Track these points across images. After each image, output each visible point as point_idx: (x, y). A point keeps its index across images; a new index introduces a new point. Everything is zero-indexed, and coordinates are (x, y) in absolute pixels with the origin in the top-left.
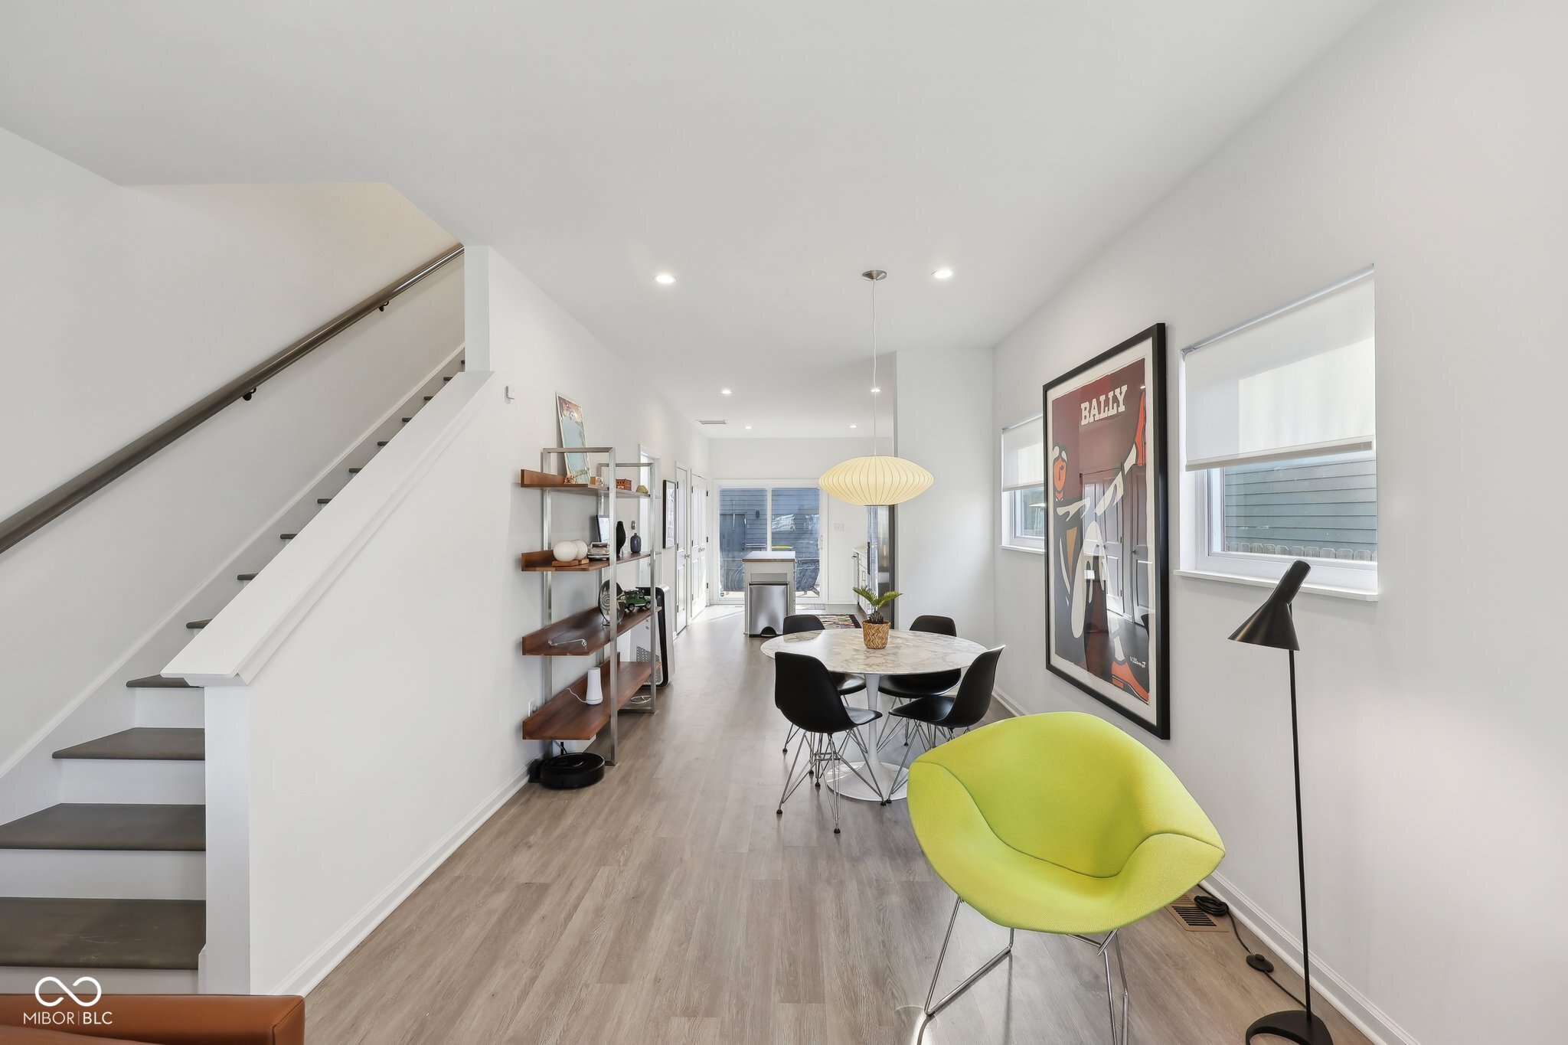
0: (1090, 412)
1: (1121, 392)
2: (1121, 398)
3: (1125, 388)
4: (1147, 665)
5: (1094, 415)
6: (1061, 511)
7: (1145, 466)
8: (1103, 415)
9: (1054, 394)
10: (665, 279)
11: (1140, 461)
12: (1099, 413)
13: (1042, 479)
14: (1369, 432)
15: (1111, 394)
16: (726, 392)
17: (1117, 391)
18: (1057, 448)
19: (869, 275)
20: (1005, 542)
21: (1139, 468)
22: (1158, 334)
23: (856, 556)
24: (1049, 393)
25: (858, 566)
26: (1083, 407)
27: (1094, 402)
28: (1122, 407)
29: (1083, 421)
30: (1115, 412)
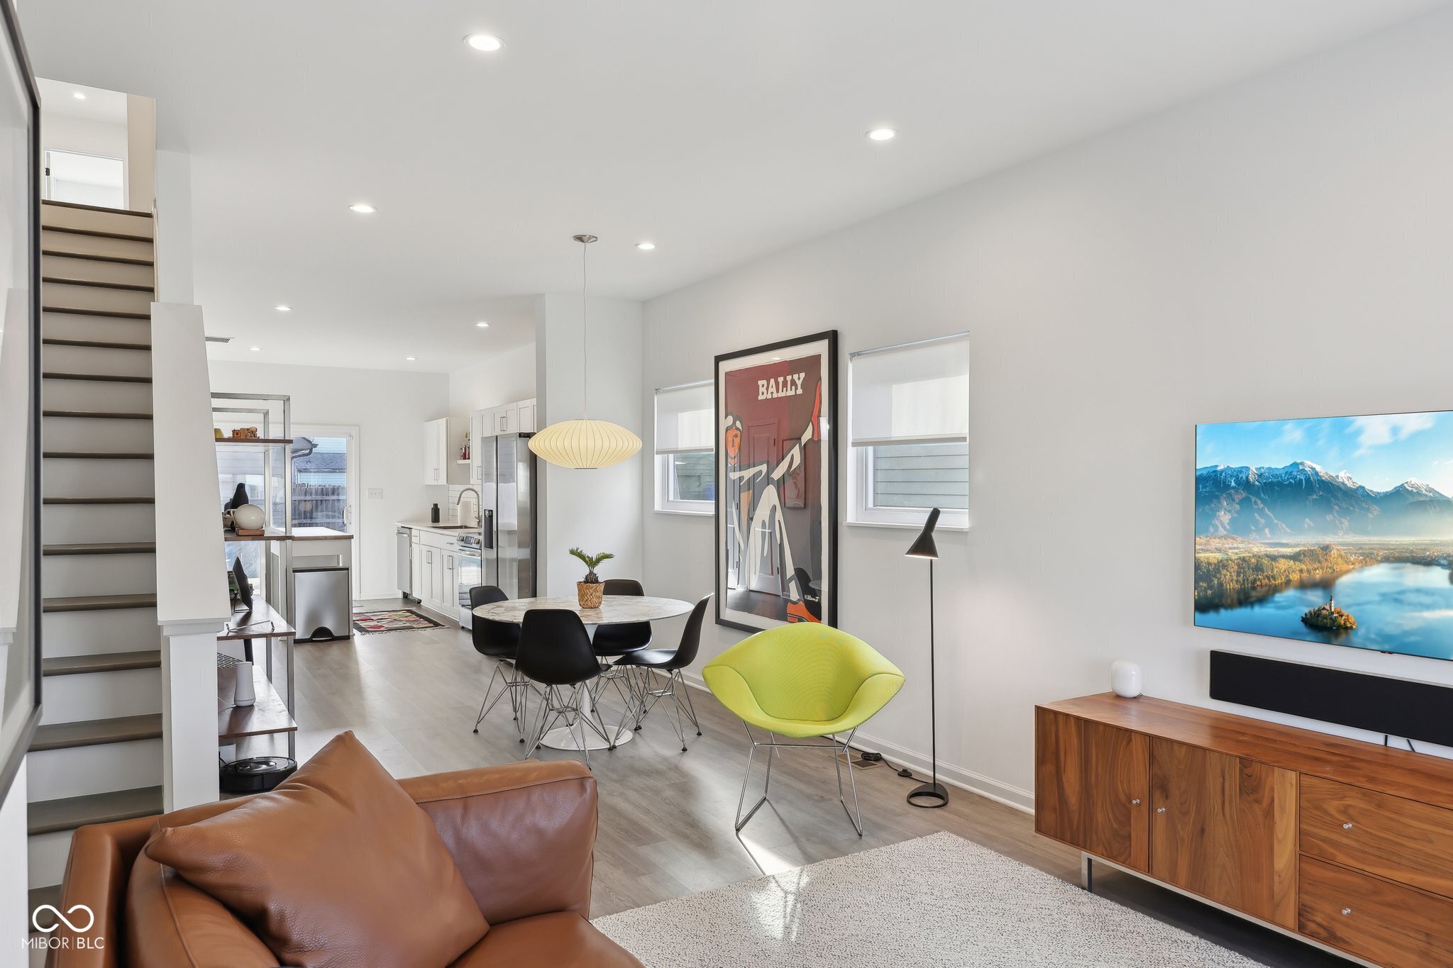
0: (767, 389)
1: (800, 378)
2: (799, 383)
3: (802, 375)
4: (820, 599)
5: (772, 393)
6: (734, 476)
7: (820, 441)
8: (781, 394)
9: (726, 366)
10: (363, 209)
11: (816, 435)
12: (778, 391)
13: (712, 444)
14: (965, 431)
15: (789, 378)
17: (796, 376)
18: (730, 418)
19: (580, 238)
20: (658, 507)
21: (815, 441)
22: (833, 338)
23: (405, 531)
24: (721, 364)
25: (411, 546)
26: (760, 383)
27: (772, 381)
28: (800, 391)
29: (761, 397)
30: (793, 393)
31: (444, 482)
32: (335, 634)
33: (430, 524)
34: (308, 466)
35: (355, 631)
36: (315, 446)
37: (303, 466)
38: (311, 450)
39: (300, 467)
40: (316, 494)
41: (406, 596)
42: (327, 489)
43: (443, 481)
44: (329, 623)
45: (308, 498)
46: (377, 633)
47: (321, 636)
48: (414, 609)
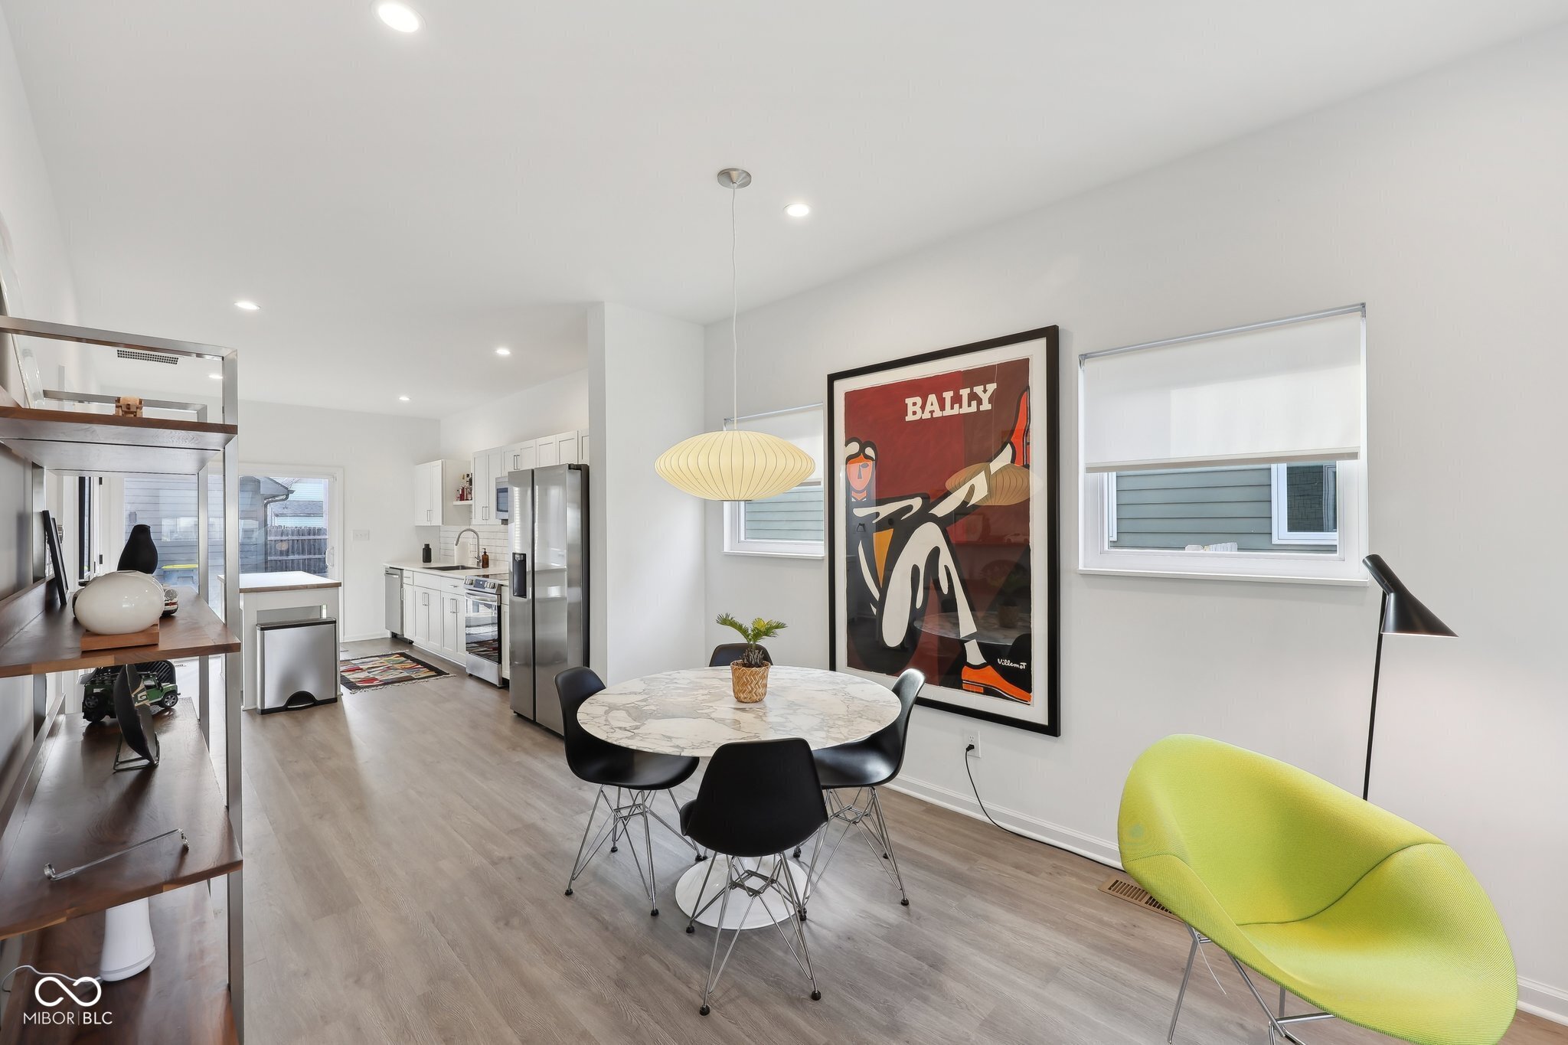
2: (985, 398)
4: (1029, 666)
6: (862, 512)
7: (1027, 467)
8: (948, 412)
11: (1020, 459)
12: (942, 408)
14: (1354, 444)
16: (247, 305)
17: (979, 390)
18: (855, 446)
19: (726, 175)
20: (726, 549)
21: (1019, 467)
22: (1051, 335)
23: (394, 573)
24: (837, 384)
25: (402, 586)
26: (909, 401)
27: (932, 398)
28: (986, 406)
29: (910, 418)
30: (973, 408)
31: (439, 523)
32: (318, 698)
33: (421, 564)
34: (285, 511)
35: (343, 689)
36: (292, 492)
37: (280, 511)
38: (287, 496)
39: (276, 512)
40: (293, 535)
41: (394, 635)
42: (303, 530)
43: (437, 521)
44: (310, 686)
45: (284, 538)
46: (369, 690)
47: (299, 702)
48: (407, 651)
